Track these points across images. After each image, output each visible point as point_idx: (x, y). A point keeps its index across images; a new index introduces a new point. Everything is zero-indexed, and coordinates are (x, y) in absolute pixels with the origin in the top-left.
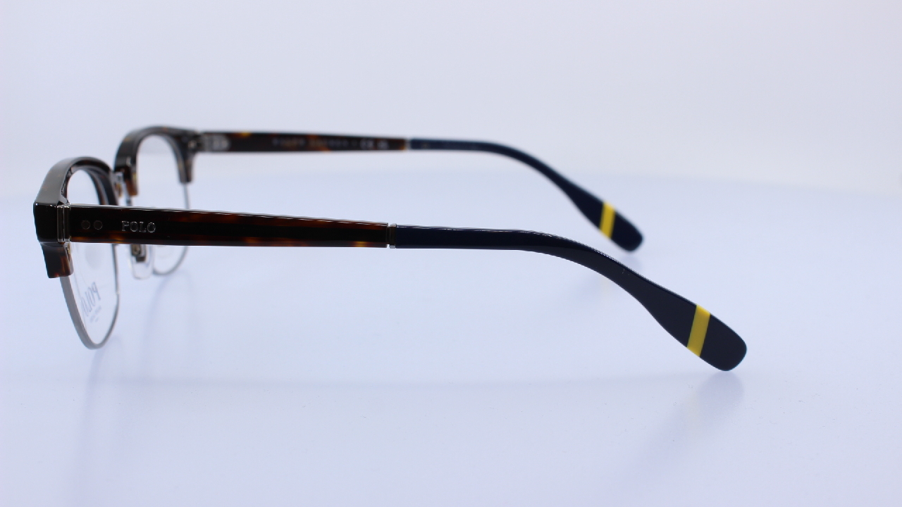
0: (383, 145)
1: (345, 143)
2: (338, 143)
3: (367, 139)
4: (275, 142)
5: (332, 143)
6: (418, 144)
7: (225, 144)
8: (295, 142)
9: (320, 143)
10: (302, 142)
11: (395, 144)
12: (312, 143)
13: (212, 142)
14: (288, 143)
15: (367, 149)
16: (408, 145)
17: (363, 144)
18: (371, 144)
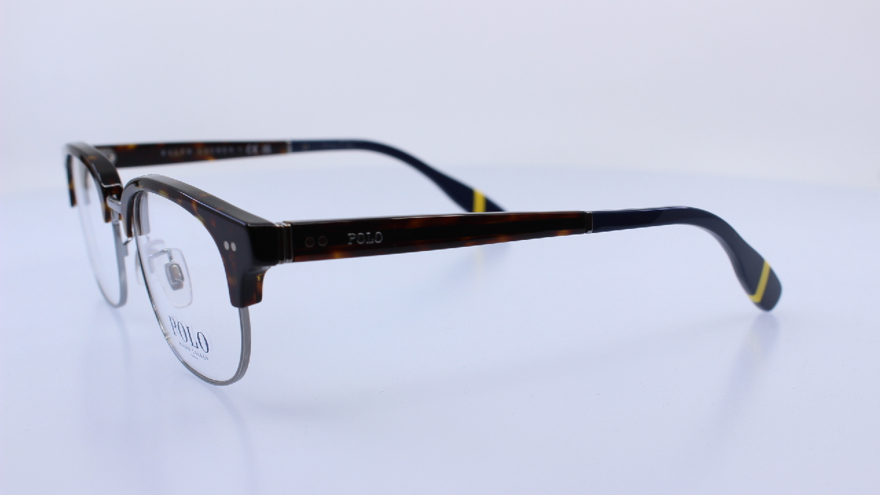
0: (267, 149)
1: (231, 150)
2: (225, 150)
3: (252, 144)
4: (163, 153)
5: (219, 150)
7: (113, 158)
8: (182, 152)
9: (206, 151)
10: (189, 152)
11: (278, 148)
12: (200, 152)
14: (176, 153)
15: (252, 155)
16: (290, 148)
17: (248, 149)
18: (255, 149)
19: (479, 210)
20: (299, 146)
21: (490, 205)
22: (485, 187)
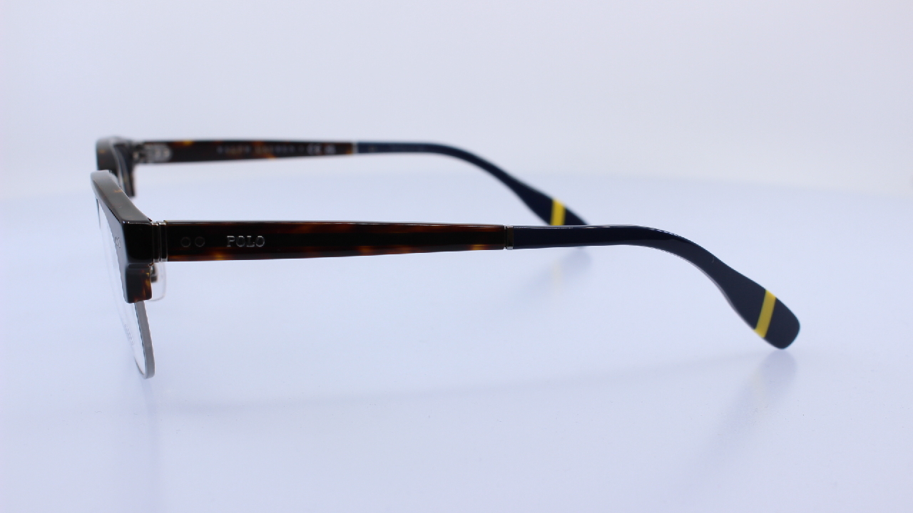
0: (330, 149)
1: (292, 149)
2: (285, 149)
3: (314, 144)
4: (220, 150)
5: (278, 149)
6: (365, 148)
7: (167, 153)
8: (240, 150)
9: (266, 150)
10: (247, 149)
11: (342, 149)
12: (258, 150)
13: (154, 152)
14: (233, 151)
15: (314, 154)
16: (355, 149)
17: (310, 149)
18: (318, 149)
19: (558, 222)
20: (366, 148)
21: (570, 217)
22: (564, 197)
